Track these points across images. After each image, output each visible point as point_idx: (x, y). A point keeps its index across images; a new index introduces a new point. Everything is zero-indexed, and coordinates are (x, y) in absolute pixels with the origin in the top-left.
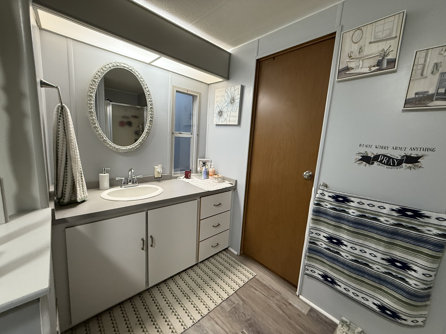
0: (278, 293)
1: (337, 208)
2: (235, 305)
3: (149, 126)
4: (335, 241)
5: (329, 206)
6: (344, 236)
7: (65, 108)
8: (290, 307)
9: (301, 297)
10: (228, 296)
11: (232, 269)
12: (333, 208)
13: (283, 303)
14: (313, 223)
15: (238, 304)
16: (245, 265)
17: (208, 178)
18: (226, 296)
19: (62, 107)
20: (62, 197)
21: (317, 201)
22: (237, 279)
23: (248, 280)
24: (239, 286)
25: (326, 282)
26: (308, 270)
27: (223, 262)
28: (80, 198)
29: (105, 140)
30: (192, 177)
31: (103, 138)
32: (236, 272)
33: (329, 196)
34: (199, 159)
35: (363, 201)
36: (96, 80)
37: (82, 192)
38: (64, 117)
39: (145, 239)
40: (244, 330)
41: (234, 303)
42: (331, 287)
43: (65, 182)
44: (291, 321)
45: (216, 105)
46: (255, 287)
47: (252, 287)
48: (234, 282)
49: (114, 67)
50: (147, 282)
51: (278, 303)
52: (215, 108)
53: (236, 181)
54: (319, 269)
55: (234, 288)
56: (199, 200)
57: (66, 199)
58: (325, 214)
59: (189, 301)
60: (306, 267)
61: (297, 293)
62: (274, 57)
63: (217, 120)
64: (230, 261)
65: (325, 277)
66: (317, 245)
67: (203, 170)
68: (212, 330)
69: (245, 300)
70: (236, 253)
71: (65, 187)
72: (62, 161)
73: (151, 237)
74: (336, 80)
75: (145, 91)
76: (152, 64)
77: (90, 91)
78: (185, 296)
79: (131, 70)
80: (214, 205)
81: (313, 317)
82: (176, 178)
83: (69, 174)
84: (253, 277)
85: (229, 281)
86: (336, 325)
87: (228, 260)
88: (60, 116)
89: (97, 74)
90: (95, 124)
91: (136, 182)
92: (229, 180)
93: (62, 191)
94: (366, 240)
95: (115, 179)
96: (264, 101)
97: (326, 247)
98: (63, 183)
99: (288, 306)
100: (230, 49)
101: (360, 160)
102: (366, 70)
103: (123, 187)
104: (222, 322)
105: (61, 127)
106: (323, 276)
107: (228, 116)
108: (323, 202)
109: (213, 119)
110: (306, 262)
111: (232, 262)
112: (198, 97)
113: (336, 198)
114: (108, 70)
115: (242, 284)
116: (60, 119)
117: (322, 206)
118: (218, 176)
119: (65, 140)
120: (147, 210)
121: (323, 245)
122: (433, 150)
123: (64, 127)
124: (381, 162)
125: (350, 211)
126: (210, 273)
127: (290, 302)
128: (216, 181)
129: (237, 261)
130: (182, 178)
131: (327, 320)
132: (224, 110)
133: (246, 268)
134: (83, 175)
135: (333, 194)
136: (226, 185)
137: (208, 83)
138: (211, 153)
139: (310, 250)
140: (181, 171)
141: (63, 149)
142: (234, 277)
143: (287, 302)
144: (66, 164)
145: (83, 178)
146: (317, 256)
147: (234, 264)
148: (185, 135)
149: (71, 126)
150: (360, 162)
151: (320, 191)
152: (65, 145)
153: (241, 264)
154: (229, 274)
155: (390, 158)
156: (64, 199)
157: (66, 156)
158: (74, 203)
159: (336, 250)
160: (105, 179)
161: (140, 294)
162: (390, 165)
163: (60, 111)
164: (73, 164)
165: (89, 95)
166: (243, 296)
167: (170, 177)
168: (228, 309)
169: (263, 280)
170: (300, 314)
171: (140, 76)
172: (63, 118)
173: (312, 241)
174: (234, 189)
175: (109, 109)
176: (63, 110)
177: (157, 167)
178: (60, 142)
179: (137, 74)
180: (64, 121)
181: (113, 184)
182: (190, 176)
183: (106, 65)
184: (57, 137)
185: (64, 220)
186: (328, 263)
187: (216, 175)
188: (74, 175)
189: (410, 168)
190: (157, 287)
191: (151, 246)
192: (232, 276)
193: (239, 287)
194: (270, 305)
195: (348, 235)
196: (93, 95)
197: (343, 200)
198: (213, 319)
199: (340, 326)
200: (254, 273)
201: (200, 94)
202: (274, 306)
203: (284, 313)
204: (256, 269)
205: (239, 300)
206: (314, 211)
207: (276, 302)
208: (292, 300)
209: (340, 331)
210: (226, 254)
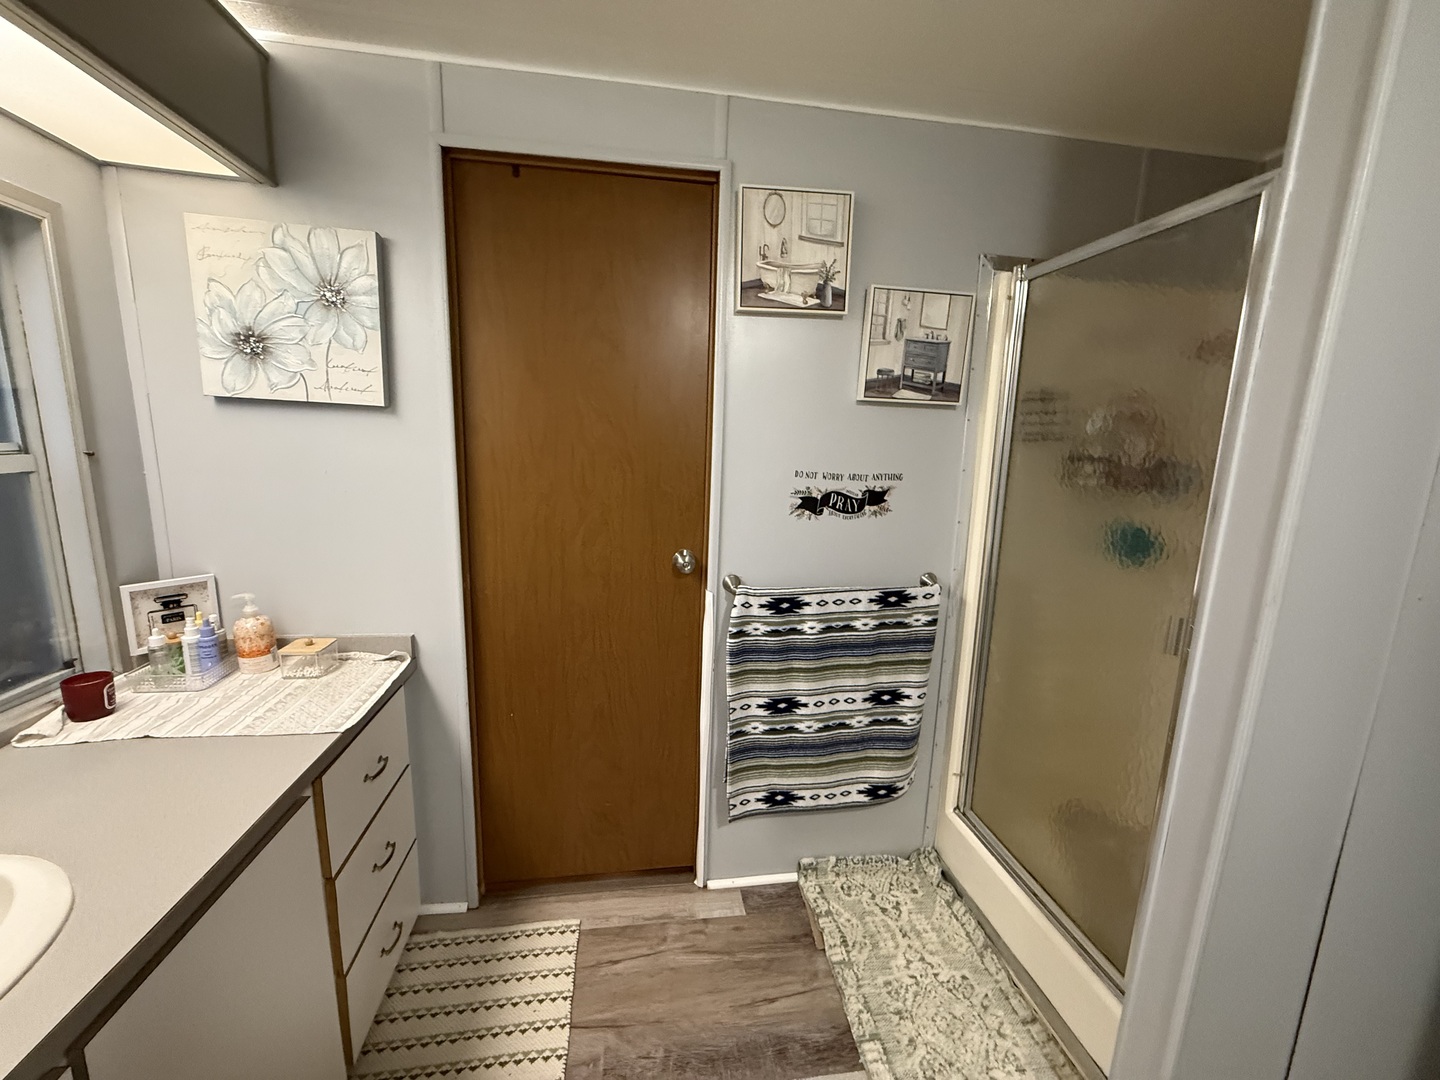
0: (664, 920)
1: (780, 628)
2: (602, 1062)
4: (783, 706)
5: (763, 629)
6: (798, 686)
8: (710, 928)
9: (712, 884)
10: (563, 1061)
11: (496, 969)
12: (773, 631)
13: (693, 933)
14: (735, 685)
15: (607, 1049)
16: (523, 921)
17: (241, 670)
18: (557, 1069)
22: (540, 986)
23: (573, 956)
24: (565, 999)
25: (776, 808)
26: (736, 806)
32: (520, 966)
33: (762, 606)
34: (125, 590)
35: (826, 597)
41: (596, 1061)
42: (787, 811)
44: (739, 957)
45: (203, 299)
46: (606, 957)
47: (599, 965)
48: (541, 1002)
51: (683, 944)
52: (201, 310)
53: (413, 637)
54: (756, 789)
55: (556, 1021)
58: (758, 651)
60: (731, 801)
61: (699, 882)
62: (516, 169)
63: (226, 377)
64: (466, 950)
65: (770, 797)
66: (748, 734)
69: (615, 1021)
70: (462, 907)
74: (739, 308)
81: (758, 908)
84: (577, 934)
85: (525, 1014)
86: (796, 886)
87: (453, 952)
92: (375, 644)
94: (837, 677)
97: (766, 728)
99: (707, 930)
101: (799, 507)
102: (798, 301)
106: (766, 800)
107: (312, 363)
108: (749, 623)
111: (475, 950)
112: (46, 224)
113: (775, 606)
115: (566, 984)
117: (749, 635)
118: (308, 643)
121: (758, 726)
122: (899, 478)
124: (834, 507)
125: (805, 627)
127: (702, 917)
129: (489, 931)
132: (280, 332)
133: (536, 925)
135: (769, 599)
137: (100, 158)
142: (527, 988)
143: (695, 922)
146: (749, 761)
147: (487, 949)
150: (800, 511)
153: (513, 928)
154: (502, 991)
155: (846, 497)
159: (786, 726)
162: (848, 512)
166: (599, 1016)
169: (607, 918)
170: (736, 925)
182: (111, 697)
186: (774, 762)
189: (875, 513)
192: (516, 990)
193: (568, 1002)
194: (672, 965)
195: (807, 681)
197: (785, 605)
199: (803, 881)
200: (569, 922)
201: (54, 209)
202: (684, 959)
203: (714, 953)
204: (562, 905)
205: (600, 1034)
206: (733, 654)
207: (679, 945)
208: (703, 909)
209: (810, 889)
210: (429, 938)
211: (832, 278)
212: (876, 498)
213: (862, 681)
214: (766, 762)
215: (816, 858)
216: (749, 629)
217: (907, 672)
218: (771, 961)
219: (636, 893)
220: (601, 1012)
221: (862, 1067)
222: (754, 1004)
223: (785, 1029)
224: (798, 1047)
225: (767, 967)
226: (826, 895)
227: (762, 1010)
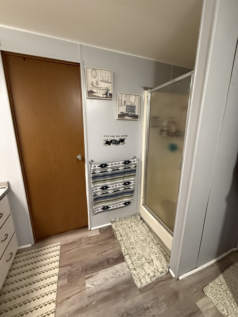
0: (81, 239)
1: (103, 171)
2: (67, 273)
4: (105, 188)
5: (99, 171)
6: (108, 183)
8: (92, 239)
9: (92, 229)
10: (57, 276)
11: (40, 258)
12: (101, 172)
13: (88, 240)
14: (93, 185)
15: (68, 270)
16: (47, 246)
18: (56, 278)
21: (92, 171)
22: (51, 260)
23: (59, 251)
24: (58, 261)
25: (105, 210)
26: (96, 211)
27: (26, 262)
32: (46, 256)
33: (98, 166)
35: (113, 163)
40: (86, 277)
42: (107, 211)
44: (99, 243)
46: (67, 250)
47: (66, 252)
48: (52, 263)
51: (86, 243)
53: (8, 182)
54: (100, 207)
55: (56, 267)
58: (98, 176)
61: (89, 229)
62: (24, 58)
64: (31, 255)
65: (104, 208)
66: (97, 195)
69: (70, 264)
70: (30, 245)
74: (87, 97)
81: (103, 232)
84: (60, 246)
85: (48, 267)
86: (111, 226)
87: (28, 256)
94: (116, 180)
97: (102, 193)
101: (106, 143)
102: (101, 96)
104: (71, 292)
110: (94, 208)
111: (34, 255)
113: (101, 166)
115: (58, 258)
121: (100, 193)
122: (127, 136)
124: (113, 143)
125: (108, 170)
127: (90, 236)
129: (38, 250)
133: (50, 246)
135: (100, 165)
142: (48, 261)
143: (89, 238)
146: (98, 201)
147: (37, 254)
150: (105, 145)
154: (41, 263)
155: (116, 141)
159: (106, 192)
162: (116, 144)
166: (66, 263)
168: (66, 281)
169: (67, 241)
170: (98, 237)
186: (104, 200)
189: (122, 144)
192: (45, 262)
194: (83, 248)
195: (110, 182)
197: (103, 166)
200: (58, 244)
202: (86, 246)
203: (93, 244)
204: (56, 240)
205: (67, 267)
206: (92, 178)
207: (85, 243)
208: (90, 234)
209: (114, 226)
210: (21, 254)
211: (109, 91)
212: (122, 141)
213: (122, 181)
214: (102, 200)
215: (115, 219)
216: (96, 172)
217: (131, 178)
218: (106, 243)
219: (74, 234)
220: (67, 262)
221: (125, 261)
222: (102, 253)
223: (109, 257)
224: (112, 260)
225: (105, 244)
226: (117, 226)
227: (104, 254)
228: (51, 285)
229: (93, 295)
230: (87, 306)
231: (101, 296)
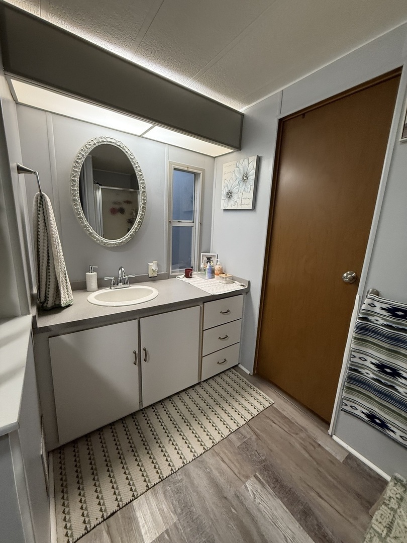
0: (302, 429)
1: (394, 325)
2: (246, 439)
3: (142, 215)
4: (388, 370)
5: (381, 322)
7: (45, 198)
8: (319, 449)
9: (334, 437)
10: (238, 427)
11: (243, 392)
12: (388, 325)
13: (310, 443)
14: (355, 344)
15: (250, 438)
16: (259, 388)
17: (214, 278)
18: (234, 427)
19: (42, 196)
20: (45, 301)
21: (363, 313)
22: (248, 406)
23: (264, 409)
24: (252, 415)
25: (373, 424)
26: (346, 405)
27: (232, 383)
28: (65, 302)
29: (91, 233)
30: (193, 276)
31: (89, 230)
32: (248, 397)
33: (382, 309)
34: (202, 254)
36: (80, 161)
37: (66, 295)
38: (44, 207)
39: (137, 352)
40: (257, 474)
41: (245, 437)
42: (381, 431)
43: (48, 284)
45: (223, 185)
46: (273, 419)
47: (268, 418)
48: (245, 410)
49: (100, 144)
50: (141, 402)
51: (302, 442)
52: (223, 188)
53: (249, 282)
54: (363, 406)
55: (245, 418)
56: (202, 306)
57: (50, 304)
58: (375, 332)
59: (190, 429)
60: (344, 401)
61: (330, 432)
62: (304, 115)
63: (225, 204)
64: (240, 382)
65: (372, 417)
66: (362, 374)
67: (208, 267)
68: (217, 469)
69: (259, 435)
70: (248, 373)
71: (47, 290)
72: (43, 259)
73: (144, 350)
74: (400, 139)
75: (136, 171)
76: (144, 136)
77: (73, 174)
78: (185, 422)
79: (119, 146)
80: (221, 312)
81: (351, 467)
82: (175, 277)
83: (52, 274)
84: (270, 405)
85: (239, 408)
86: (385, 483)
87: (237, 380)
88: (40, 207)
89: (80, 153)
90: (80, 214)
91: (127, 283)
92: (240, 280)
93: (46, 293)
95: (103, 279)
96: (288, 176)
97: (375, 377)
98: (46, 284)
99: (317, 449)
100: (242, 109)
103: (113, 288)
104: (230, 460)
105: (41, 220)
106: (368, 416)
107: (239, 198)
108: (372, 315)
109: (220, 203)
110: (344, 394)
111: (243, 384)
112: (201, 174)
113: (393, 311)
114: (93, 148)
115: (255, 413)
116: (39, 211)
117: (371, 322)
118: (226, 275)
119: (46, 234)
120: (140, 318)
121: (370, 374)
123: (45, 220)
126: (215, 396)
127: (319, 443)
128: (224, 282)
129: (249, 383)
130: (182, 277)
131: (373, 474)
132: (235, 190)
133: (261, 392)
134: (67, 275)
135: (388, 306)
136: (236, 287)
137: (214, 156)
138: (217, 246)
139: (350, 379)
140: (180, 268)
141: (44, 246)
142: (245, 403)
143: (315, 442)
144: (48, 263)
145: (68, 278)
146: (360, 388)
147: (245, 386)
148: (185, 223)
149: (51, 219)
151: (367, 301)
152: (46, 241)
153: (255, 387)
154: (239, 398)
156: (47, 303)
157: (48, 253)
158: (58, 308)
159: (389, 384)
160: (92, 278)
161: (133, 415)
163: (39, 201)
164: (55, 263)
165: (72, 180)
166: (256, 429)
167: (167, 277)
168: (238, 444)
169: (283, 410)
170: (333, 461)
171: (129, 153)
172: (43, 209)
173: (353, 367)
174: (246, 292)
175: (99, 194)
176: (43, 200)
177: (152, 264)
178: (41, 237)
179: (127, 150)
180: (44, 213)
181: (101, 285)
182: (191, 275)
183: (90, 141)
184: (38, 232)
185: (46, 329)
186: (377, 399)
187: (223, 273)
188: (57, 276)
190: (153, 408)
191: (145, 360)
192: (242, 401)
193: (252, 417)
194: (292, 443)
196: (76, 179)
197: (399, 313)
198: (218, 454)
199: (391, 484)
200: (271, 400)
201: (203, 170)
202: (297, 446)
203: (311, 457)
204: (274, 395)
205: (252, 433)
207: (300, 440)
208: (322, 440)
209: (392, 491)
210: (236, 372)
214: (372, 396)
216: (372, 318)
218: (336, 487)
220: (258, 429)
222: (312, 488)
223: (317, 512)
224: (315, 522)
225: (332, 486)
226: (402, 504)
227: (313, 494)
228: (225, 426)
229: (242, 503)
230: (226, 498)
231: (247, 521)
